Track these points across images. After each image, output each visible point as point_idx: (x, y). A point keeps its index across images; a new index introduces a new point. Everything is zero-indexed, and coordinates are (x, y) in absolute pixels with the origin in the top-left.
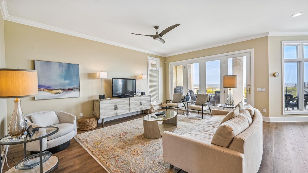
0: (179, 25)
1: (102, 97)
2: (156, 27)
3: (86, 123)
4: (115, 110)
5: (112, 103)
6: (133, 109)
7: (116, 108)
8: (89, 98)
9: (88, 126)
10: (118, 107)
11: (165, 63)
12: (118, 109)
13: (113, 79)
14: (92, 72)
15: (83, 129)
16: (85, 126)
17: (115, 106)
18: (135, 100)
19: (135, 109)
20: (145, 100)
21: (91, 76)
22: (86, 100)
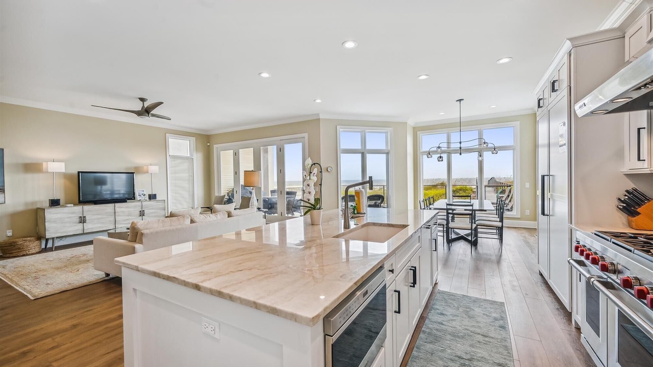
0: (161, 103)
1: (55, 203)
2: (142, 100)
3: (14, 246)
4: (81, 224)
5: (73, 213)
6: (124, 223)
7: (83, 220)
8: (26, 204)
9: (20, 250)
10: (87, 218)
11: (208, 144)
12: (87, 222)
13: (79, 172)
14: (33, 162)
15: (8, 255)
16: (13, 250)
17: (81, 217)
18: (127, 207)
19: (126, 222)
20: (151, 208)
21: (31, 167)
22: (21, 208)
